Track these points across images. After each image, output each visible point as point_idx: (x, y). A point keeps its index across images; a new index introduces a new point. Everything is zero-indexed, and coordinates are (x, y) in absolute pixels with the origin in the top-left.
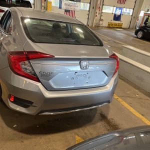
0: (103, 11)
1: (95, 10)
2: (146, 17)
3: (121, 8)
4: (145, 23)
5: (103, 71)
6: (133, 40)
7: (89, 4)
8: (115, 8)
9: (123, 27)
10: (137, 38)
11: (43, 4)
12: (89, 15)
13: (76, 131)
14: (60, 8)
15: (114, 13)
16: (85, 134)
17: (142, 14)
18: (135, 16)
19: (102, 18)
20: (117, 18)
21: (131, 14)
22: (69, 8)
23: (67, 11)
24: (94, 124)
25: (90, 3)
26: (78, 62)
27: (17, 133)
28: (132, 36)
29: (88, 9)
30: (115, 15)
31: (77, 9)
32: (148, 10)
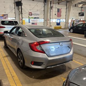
0: (51, 22)
1: (47, 22)
2: (72, 22)
3: (59, 19)
4: (73, 25)
5: (68, 46)
6: (69, 34)
8: (56, 19)
9: (62, 28)
10: (71, 32)
11: (20, 22)
12: (44, 24)
13: (60, 75)
14: (29, 22)
15: (56, 22)
16: (65, 76)
17: (70, 21)
18: (67, 22)
19: (51, 25)
21: (65, 21)
22: (34, 22)
23: (33, 24)
24: (67, 72)
25: (44, 19)
26: (59, 43)
27: (36, 79)
28: (68, 32)
29: (43, 21)
30: (57, 23)
31: (38, 22)
32: (73, 19)
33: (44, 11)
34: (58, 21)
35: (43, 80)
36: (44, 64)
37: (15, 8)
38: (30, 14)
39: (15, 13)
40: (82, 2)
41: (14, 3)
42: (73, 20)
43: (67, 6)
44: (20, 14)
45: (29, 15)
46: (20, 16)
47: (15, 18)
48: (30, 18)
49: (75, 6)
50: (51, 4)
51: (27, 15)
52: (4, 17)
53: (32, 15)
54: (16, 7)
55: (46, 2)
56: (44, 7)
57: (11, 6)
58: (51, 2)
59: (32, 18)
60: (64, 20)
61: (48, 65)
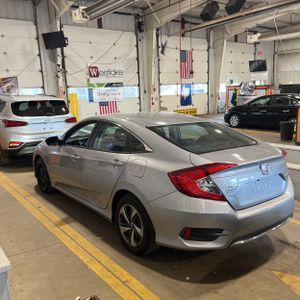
0: (162, 94)
1: (149, 96)
3: (188, 86)
5: (280, 174)
7: (136, 88)
8: (179, 86)
9: (198, 113)
12: (140, 104)
14: (91, 100)
15: (179, 93)
17: (223, 89)
18: (213, 95)
19: (163, 105)
20: (186, 101)
21: (206, 91)
22: (106, 99)
23: (102, 104)
25: (139, 85)
29: (137, 95)
30: (182, 98)
31: (120, 97)
32: (232, 82)
33: (138, 59)
34: (186, 93)
35: (222, 284)
36: (224, 232)
37: (39, 55)
38: (94, 72)
39: (41, 71)
40: (259, 26)
41: (37, 39)
42: (234, 84)
43: (208, 41)
44: (60, 74)
45: (91, 76)
46: (61, 80)
47: (43, 87)
48: (93, 85)
49: (236, 40)
50: (157, 36)
51: (83, 77)
52: (5, 87)
53: (98, 76)
54: (45, 53)
55: (141, 31)
56: (137, 46)
57: (29, 48)
58: (158, 30)
59: (100, 85)
60: (204, 87)
61: (235, 237)
